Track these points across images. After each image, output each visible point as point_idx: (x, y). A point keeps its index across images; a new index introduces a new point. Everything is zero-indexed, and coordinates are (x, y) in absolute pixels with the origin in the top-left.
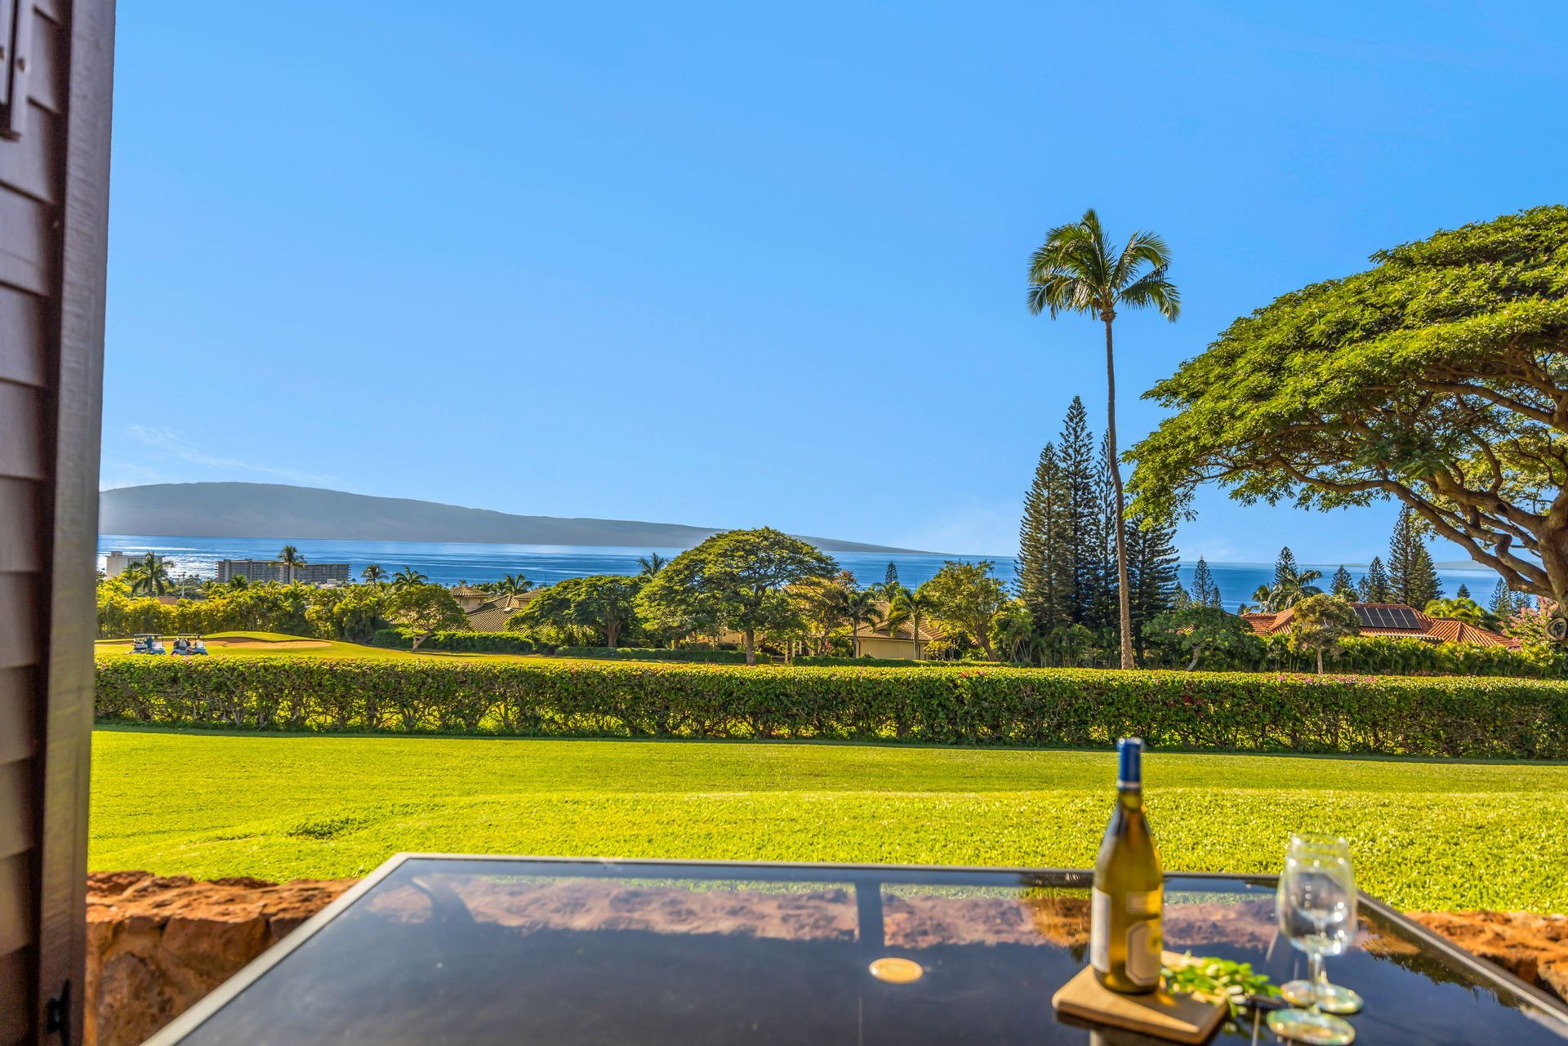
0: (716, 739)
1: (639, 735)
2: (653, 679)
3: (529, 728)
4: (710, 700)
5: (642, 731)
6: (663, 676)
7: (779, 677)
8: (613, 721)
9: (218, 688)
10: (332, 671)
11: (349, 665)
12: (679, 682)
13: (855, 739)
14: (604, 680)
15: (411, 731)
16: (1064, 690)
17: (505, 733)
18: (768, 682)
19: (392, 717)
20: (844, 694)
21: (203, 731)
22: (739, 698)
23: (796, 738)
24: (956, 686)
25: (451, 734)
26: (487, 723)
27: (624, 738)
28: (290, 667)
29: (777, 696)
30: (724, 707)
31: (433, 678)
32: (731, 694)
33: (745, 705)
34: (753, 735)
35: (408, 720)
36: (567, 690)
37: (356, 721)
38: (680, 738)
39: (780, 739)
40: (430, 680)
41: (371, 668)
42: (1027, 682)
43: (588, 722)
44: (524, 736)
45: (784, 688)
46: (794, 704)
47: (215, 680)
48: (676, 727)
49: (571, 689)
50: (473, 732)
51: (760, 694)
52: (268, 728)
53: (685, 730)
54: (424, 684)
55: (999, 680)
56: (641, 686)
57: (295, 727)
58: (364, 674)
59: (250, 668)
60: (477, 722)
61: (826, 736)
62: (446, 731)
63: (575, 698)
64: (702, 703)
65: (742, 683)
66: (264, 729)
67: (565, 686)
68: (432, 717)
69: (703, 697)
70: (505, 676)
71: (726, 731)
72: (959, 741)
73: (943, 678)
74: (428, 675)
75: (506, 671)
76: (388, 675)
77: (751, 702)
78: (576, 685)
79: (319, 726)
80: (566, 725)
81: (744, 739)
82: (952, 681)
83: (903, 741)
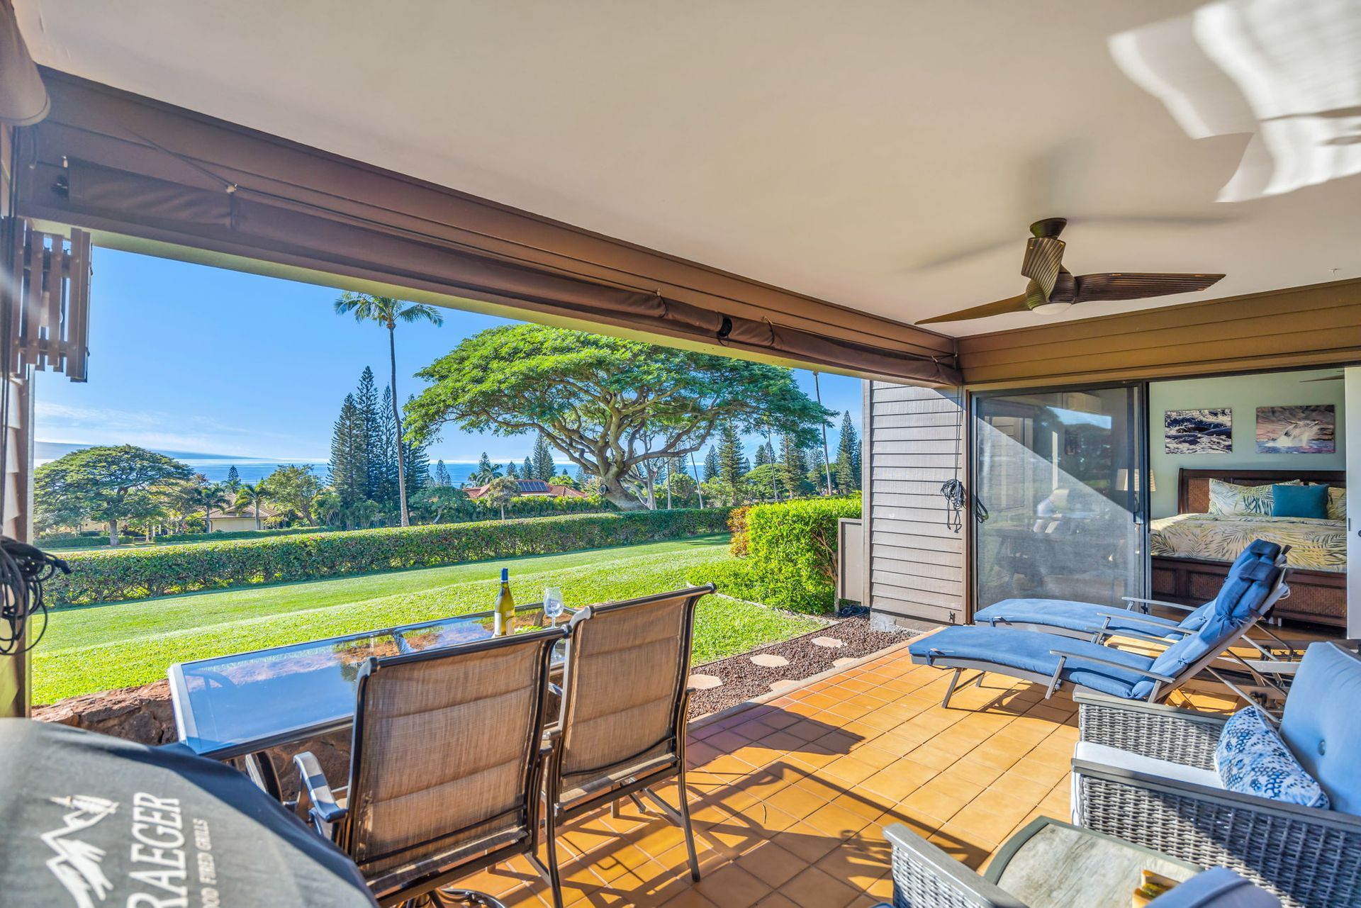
0: (115, 601)
4: (109, 575)
7: (171, 553)
12: (79, 565)
13: (231, 587)
16: (375, 541)
18: (161, 558)
20: (224, 559)
22: (136, 571)
23: (185, 593)
24: (306, 546)
29: (170, 567)
30: (122, 579)
32: (129, 569)
33: (141, 575)
34: (148, 595)
38: (81, 606)
39: (172, 595)
42: (352, 539)
45: (176, 560)
46: (184, 569)
48: (75, 598)
51: (155, 566)
53: (84, 599)
55: (335, 540)
61: (210, 587)
64: (102, 578)
65: (138, 561)
69: (102, 575)
71: (123, 595)
72: (308, 578)
73: (297, 542)
77: (147, 573)
81: (140, 599)
82: (303, 543)
83: (269, 582)
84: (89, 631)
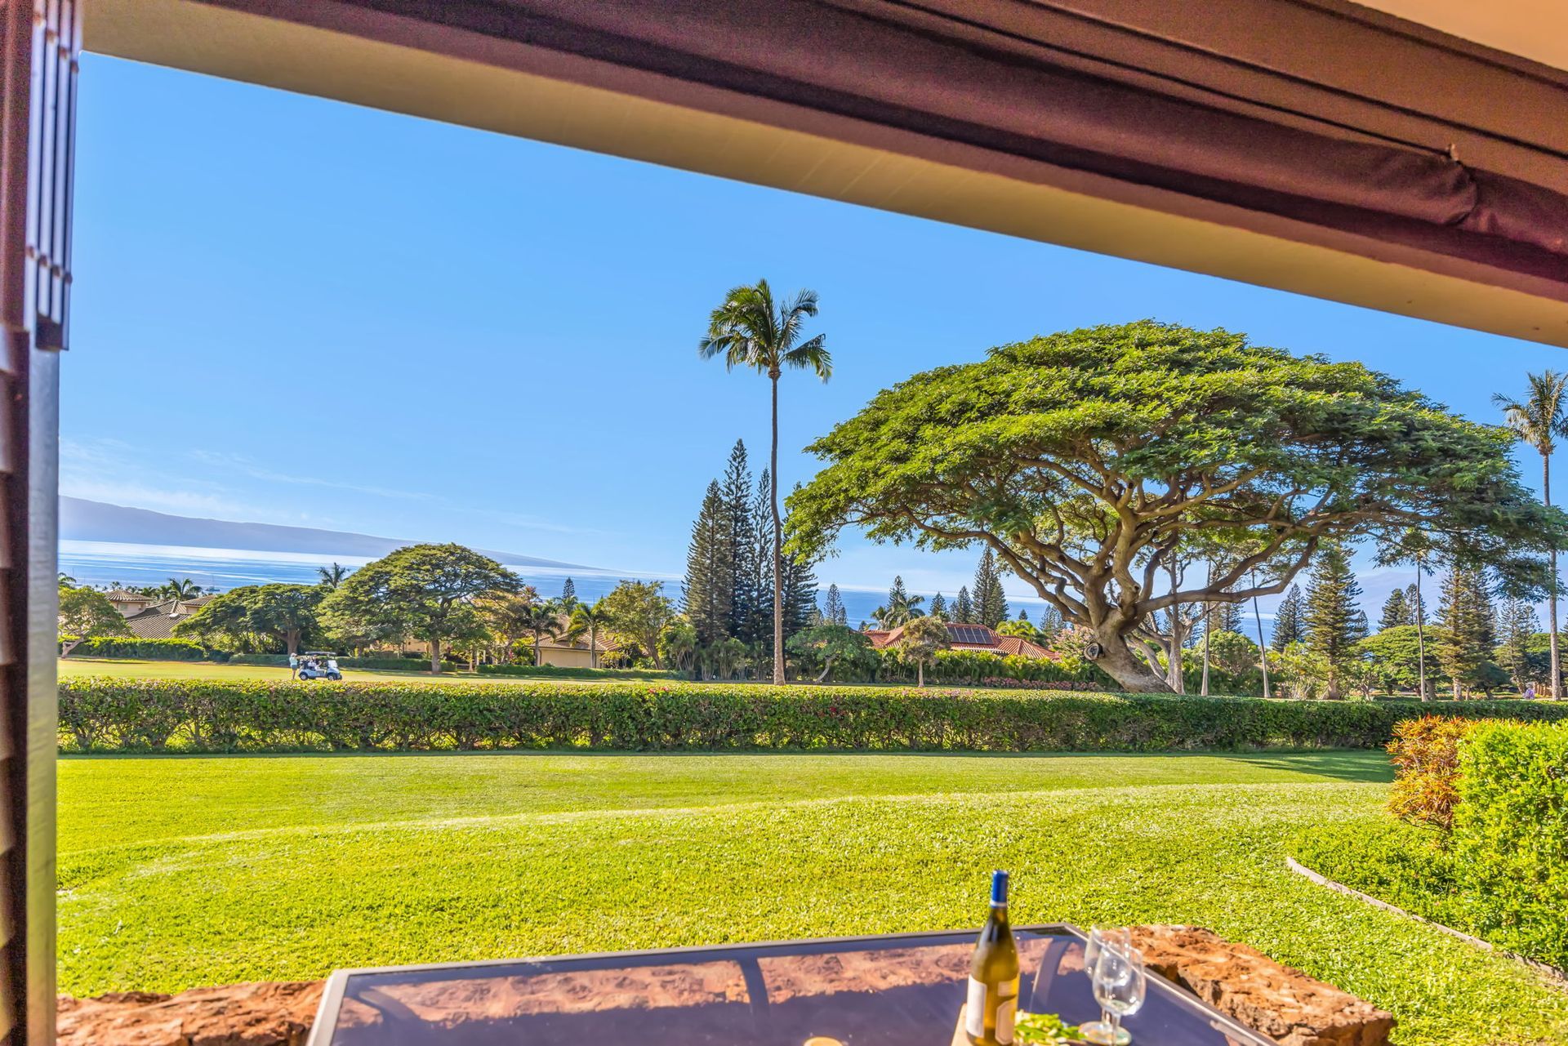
0: (420, 751)
1: (342, 749)
2: (358, 696)
3: (224, 745)
4: (415, 715)
5: (345, 746)
6: (367, 693)
7: (484, 693)
8: (315, 737)
12: (384, 699)
13: (550, 749)
14: (305, 697)
15: (85, 750)
16: (736, 704)
17: (197, 750)
18: (472, 699)
19: (61, 737)
20: (544, 708)
22: (444, 714)
23: (498, 749)
24: (644, 701)
25: (135, 753)
26: (175, 741)
27: (325, 753)
29: (481, 711)
30: (429, 722)
31: (114, 697)
32: (436, 709)
33: (450, 719)
34: (456, 747)
35: (82, 739)
36: (265, 708)
38: (384, 752)
39: (481, 750)
40: (109, 699)
42: (705, 697)
43: (287, 738)
44: (218, 753)
45: (488, 703)
46: (497, 718)
48: (379, 741)
49: (269, 707)
50: (159, 751)
51: (465, 709)
53: (389, 743)
54: (102, 702)
55: (682, 696)
56: (344, 703)
60: (165, 740)
61: (526, 746)
62: (128, 750)
63: (274, 716)
64: (406, 718)
65: (446, 699)
67: (263, 704)
68: (111, 737)
69: (408, 714)
70: (199, 694)
71: (430, 744)
72: (645, 748)
73: (635, 692)
74: (106, 694)
75: (196, 688)
77: (456, 717)
78: (275, 702)
80: (263, 741)
81: (445, 751)
82: (641, 696)
83: (596, 748)
84: (385, 789)
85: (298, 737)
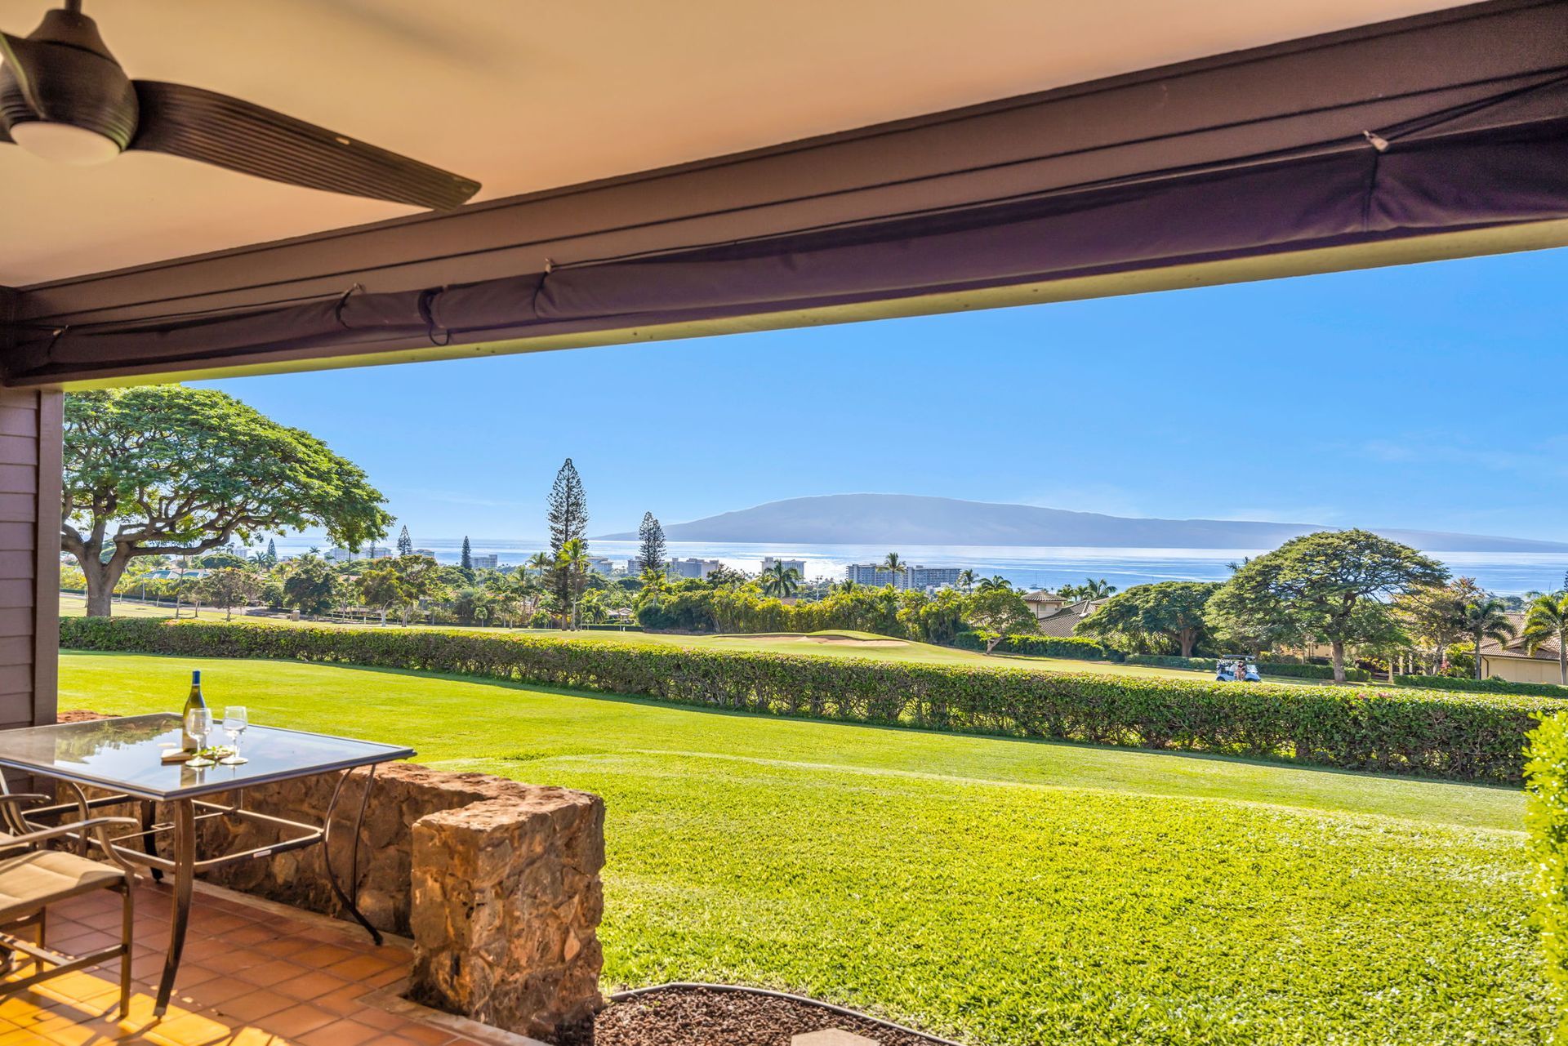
1: (1035, 736)
2: (1040, 685)
3: (938, 723)
4: (1094, 707)
5: (1036, 732)
6: (1050, 681)
7: (1160, 687)
8: (1009, 722)
9: (706, 674)
10: (782, 665)
11: (796, 661)
12: (1064, 688)
13: (1247, 757)
14: (998, 683)
15: (845, 719)
16: (1486, 718)
17: (917, 726)
18: (1148, 693)
19: (831, 707)
20: (1227, 710)
21: (698, 709)
22: (1120, 707)
23: (1187, 751)
24: (1351, 708)
25: (873, 724)
26: (905, 716)
27: (1020, 738)
28: (753, 660)
29: (1158, 707)
30: (1109, 715)
31: (857, 675)
32: (1114, 701)
33: (1126, 713)
34: (1147, 745)
35: (841, 711)
36: (965, 690)
37: (807, 707)
39: (1171, 751)
41: (810, 664)
43: (988, 721)
44: (935, 729)
45: (1164, 699)
46: (1177, 716)
47: (703, 668)
48: (1069, 731)
49: (969, 690)
50: (894, 724)
51: (1141, 704)
52: (742, 709)
53: (1079, 735)
54: (851, 678)
55: (1402, 704)
56: (1029, 690)
57: (762, 710)
58: (805, 668)
59: (725, 659)
60: (898, 715)
61: (1216, 751)
62: (870, 722)
63: (974, 699)
64: (1086, 710)
66: (737, 710)
67: (964, 687)
68: (861, 710)
70: (913, 675)
71: (1119, 738)
73: (1338, 699)
75: (914, 671)
76: (824, 670)
77: (1132, 712)
78: (973, 686)
79: (779, 710)
80: (971, 722)
81: (1132, 748)
82: (1348, 702)
83: (1305, 760)
85: (998, 721)
